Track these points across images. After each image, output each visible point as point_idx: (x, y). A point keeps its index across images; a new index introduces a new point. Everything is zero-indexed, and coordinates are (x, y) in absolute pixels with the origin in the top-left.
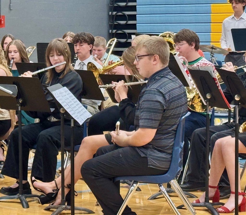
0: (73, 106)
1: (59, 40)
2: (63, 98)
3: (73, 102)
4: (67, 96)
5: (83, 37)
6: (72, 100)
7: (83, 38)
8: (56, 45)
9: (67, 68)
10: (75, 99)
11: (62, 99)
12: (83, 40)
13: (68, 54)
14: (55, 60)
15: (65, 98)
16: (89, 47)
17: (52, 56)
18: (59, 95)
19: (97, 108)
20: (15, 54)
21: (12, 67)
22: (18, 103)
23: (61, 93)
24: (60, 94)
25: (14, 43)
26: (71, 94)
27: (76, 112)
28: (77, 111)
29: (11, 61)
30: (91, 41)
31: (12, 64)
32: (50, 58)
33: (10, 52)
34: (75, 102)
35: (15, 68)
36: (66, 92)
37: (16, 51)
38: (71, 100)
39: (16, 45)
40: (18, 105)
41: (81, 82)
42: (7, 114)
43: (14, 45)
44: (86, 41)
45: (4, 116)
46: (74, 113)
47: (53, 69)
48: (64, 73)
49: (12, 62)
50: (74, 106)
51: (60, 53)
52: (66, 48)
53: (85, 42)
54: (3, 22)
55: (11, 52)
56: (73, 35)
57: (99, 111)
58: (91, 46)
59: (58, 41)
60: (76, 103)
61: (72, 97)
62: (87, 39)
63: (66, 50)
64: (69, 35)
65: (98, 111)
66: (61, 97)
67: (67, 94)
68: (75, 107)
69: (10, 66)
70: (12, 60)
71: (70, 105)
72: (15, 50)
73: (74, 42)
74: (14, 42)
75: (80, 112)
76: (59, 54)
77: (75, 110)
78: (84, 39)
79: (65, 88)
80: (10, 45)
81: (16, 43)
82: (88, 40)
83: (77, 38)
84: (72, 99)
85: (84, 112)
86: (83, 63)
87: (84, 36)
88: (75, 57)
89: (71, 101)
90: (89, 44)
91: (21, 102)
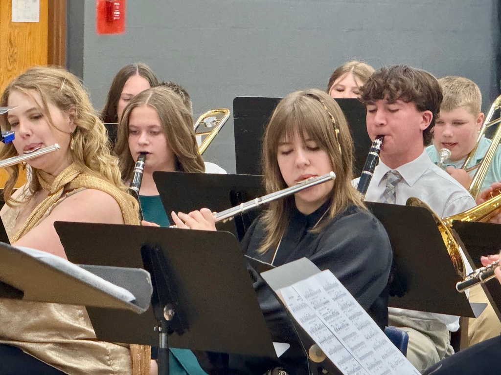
0: (352, 343)
1: (311, 95)
2: (317, 312)
3: (352, 328)
4: (334, 306)
5: (402, 81)
6: (351, 318)
7: (400, 82)
8: (301, 113)
9: (340, 197)
10: (360, 313)
11: (315, 316)
12: (400, 92)
13: (344, 145)
14: (298, 167)
15: (324, 312)
16: (422, 119)
17: (286, 153)
18: (305, 301)
19: (446, 339)
20: (151, 138)
21: (139, 187)
22: (158, 320)
23: (311, 294)
24: (307, 297)
25: (150, 100)
26: (349, 297)
27: (364, 363)
28: (370, 360)
29: (138, 165)
30: (429, 97)
31: (142, 175)
32: (282, 160)
33: (135, 132)
34: (360, 328)
35: (151, 190)
36: (328, 288)
37: (155, 130)
38: (348, 321)
39: (156, 105)
40: (157, 329)
41: (387, 250)
42: (120, 358)
43: (149, 106)
44: (409, 97)
45: (109, 365)
46: (358, 369)
47: (290, 200)
48: (328, 214)
49: (139, 169)
50: (359, 342)
51: (314, 139)
52: (337, 123)
53: (406, 98)
54: (117, 13)
55: (137, 132)
56: (366, 72)
57: (453, 353)
58: (427, 117)
59: (310, 100)
60: (366, 331)
61: (350, 308)
62: (417, 88)
63: (337, 131)
64: (353, 68)
65: (449, 350)
66: (312, 306)
67: (334, 296)
68: (362, 343)
69: (134, 182)
70: (142, 163)
71: (344, 339)
72: (152, 127)
73: (366, 97)
74: (150, 96)
75: (379, 362)
76: (313, 144)
77: (360, 356)
78: (403, 88)
79: (327, 273)
80: (135, 106)
81: (156, 102)
82: (418, 92)
83: (381, 80)
84: (351, 314)
85: (394, 363)
86: (397, 174)
87: (404, 78)
88: (374, 150)
89: (348, 325)
90: (420, 109)
91: (167, 319)
